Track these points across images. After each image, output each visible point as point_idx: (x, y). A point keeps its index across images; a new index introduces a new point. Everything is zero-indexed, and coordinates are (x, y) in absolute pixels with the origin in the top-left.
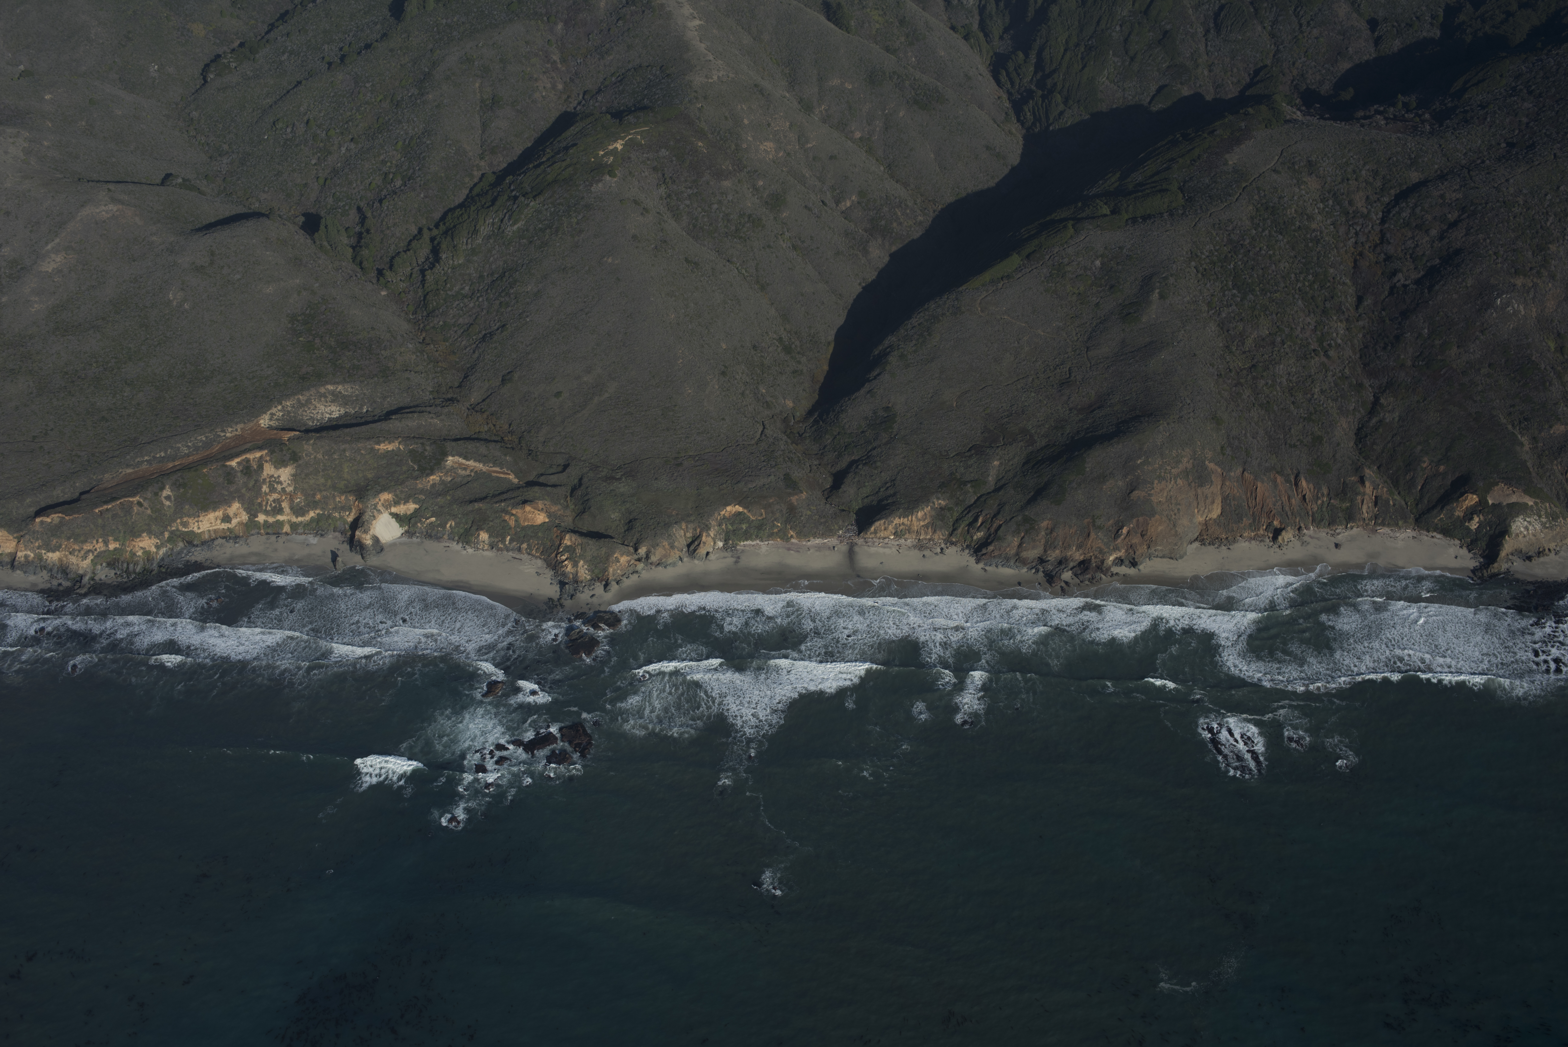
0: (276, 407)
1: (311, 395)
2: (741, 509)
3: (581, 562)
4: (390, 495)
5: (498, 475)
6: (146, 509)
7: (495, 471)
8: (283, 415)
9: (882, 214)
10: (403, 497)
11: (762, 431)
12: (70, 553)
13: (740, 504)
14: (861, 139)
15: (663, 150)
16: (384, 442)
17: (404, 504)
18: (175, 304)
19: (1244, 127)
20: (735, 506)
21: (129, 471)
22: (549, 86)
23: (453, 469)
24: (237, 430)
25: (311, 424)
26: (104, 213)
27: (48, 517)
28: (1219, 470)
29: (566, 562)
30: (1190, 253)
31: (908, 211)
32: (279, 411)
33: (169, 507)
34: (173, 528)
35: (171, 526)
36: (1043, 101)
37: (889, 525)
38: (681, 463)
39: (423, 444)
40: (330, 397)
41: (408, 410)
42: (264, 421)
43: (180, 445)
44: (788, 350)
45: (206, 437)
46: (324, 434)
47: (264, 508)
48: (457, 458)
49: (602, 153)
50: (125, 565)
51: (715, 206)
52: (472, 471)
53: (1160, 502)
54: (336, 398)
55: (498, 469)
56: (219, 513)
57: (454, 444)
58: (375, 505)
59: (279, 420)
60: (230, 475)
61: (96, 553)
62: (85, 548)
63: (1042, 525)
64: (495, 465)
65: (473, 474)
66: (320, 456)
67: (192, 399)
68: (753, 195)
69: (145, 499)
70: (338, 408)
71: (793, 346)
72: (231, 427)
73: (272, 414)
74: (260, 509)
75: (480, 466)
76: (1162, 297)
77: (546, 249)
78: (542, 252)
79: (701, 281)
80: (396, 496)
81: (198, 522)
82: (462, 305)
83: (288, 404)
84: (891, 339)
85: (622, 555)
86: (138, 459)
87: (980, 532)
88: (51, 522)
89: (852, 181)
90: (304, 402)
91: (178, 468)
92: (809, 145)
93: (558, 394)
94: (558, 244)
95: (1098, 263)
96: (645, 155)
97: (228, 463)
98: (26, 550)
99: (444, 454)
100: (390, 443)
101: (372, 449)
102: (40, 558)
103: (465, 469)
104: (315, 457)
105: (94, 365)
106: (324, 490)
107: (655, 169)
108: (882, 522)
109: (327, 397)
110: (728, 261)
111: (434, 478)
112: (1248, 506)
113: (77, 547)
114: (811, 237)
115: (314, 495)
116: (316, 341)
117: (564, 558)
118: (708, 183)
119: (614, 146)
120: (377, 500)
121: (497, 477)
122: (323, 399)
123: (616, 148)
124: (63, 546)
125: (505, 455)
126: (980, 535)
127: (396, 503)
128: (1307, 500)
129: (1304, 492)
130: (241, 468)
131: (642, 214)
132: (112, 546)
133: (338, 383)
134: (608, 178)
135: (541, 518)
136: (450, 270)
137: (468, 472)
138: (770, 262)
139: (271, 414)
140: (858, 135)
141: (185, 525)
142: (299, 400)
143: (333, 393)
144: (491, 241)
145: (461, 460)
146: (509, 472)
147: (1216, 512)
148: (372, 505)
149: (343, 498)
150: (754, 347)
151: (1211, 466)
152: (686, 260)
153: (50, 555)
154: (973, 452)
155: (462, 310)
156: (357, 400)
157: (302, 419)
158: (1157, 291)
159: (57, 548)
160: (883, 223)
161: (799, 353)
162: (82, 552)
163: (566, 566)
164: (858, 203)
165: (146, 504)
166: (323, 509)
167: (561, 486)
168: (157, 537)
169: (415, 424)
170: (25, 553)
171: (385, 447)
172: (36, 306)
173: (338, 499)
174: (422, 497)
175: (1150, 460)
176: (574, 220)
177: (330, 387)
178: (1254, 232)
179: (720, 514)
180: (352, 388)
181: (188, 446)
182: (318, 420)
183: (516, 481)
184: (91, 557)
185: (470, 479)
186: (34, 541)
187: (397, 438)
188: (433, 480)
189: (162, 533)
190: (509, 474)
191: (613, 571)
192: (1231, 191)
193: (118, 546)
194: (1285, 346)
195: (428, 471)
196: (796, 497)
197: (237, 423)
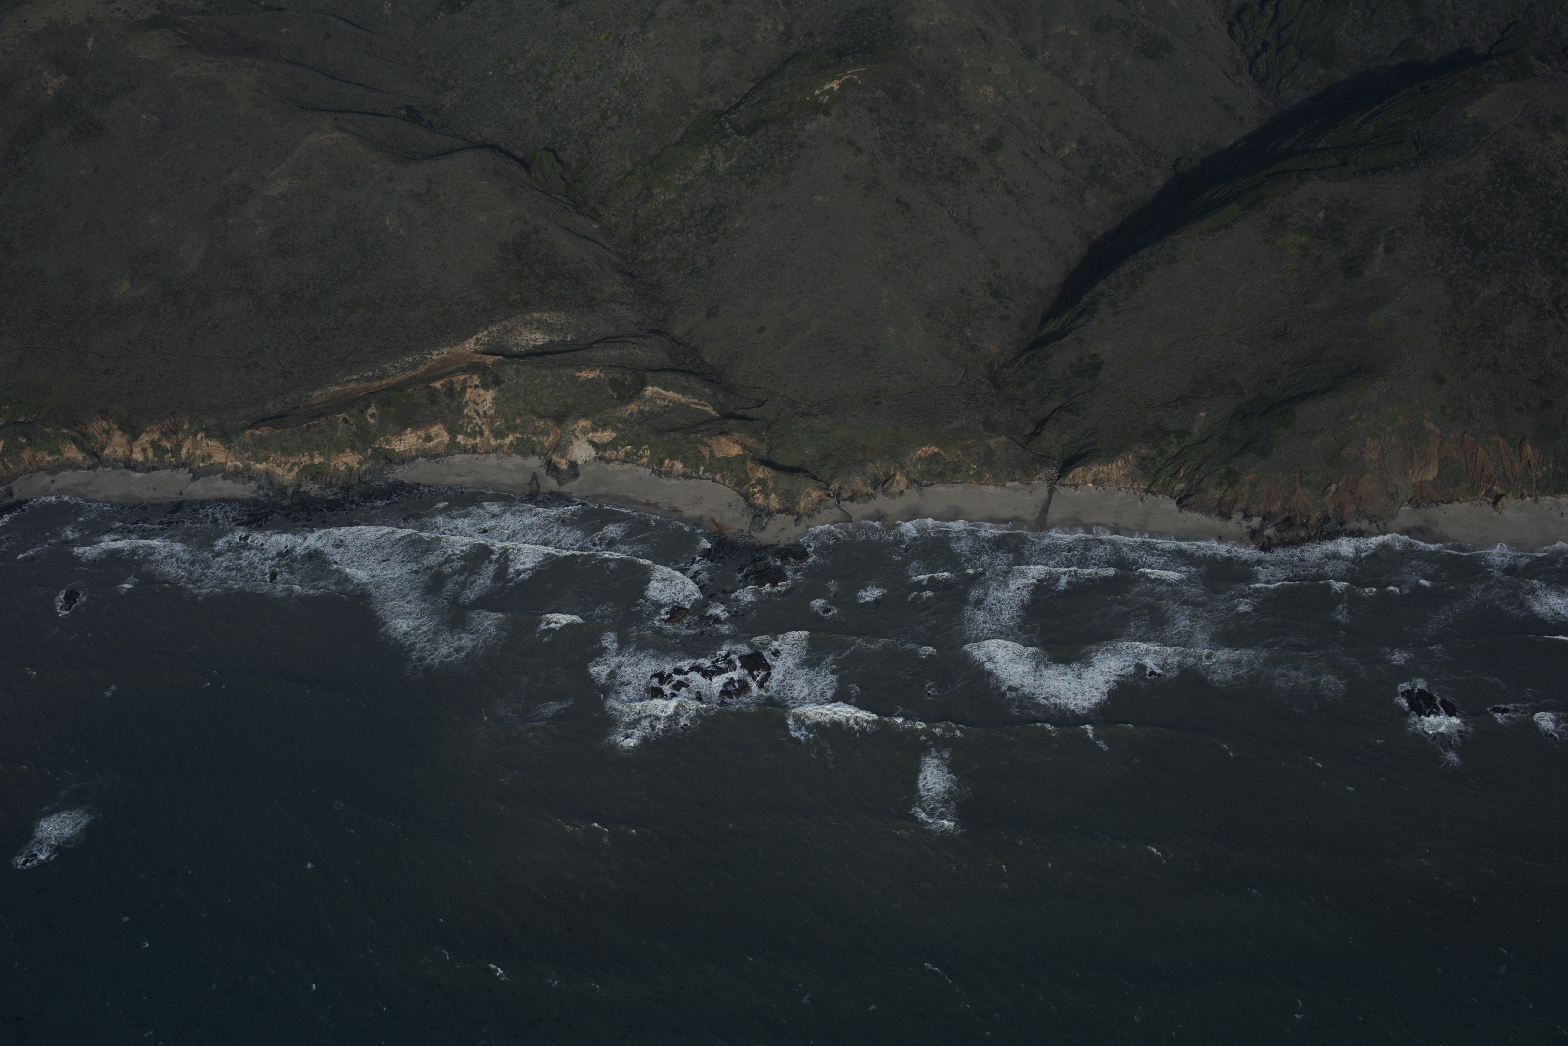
0: (482, 332)
1: (517, 322)
2: (936, 450)
3: (773, 496)
4: (588, 422)
5: (696, 406)
6: (351, 425)
7: (693, 402)
8: (488, 341)
9: (1101, 162)
10: (601, 424)
11: (965, 373)
12: (277, 466)
13: (936, 445)
14: (1084, 87)
15: (879, 91)
16: (585, 370)
17: (602, 431)
18: (391, 229)
19: (1486, 80)
20: (931, 446)
21: (338, 388)
22: (769, 26)
23: (651, 399)
24: (443, 353)
25: (515, 349)
26: (328, 140)
27: (258, 429)
28: (1438, 431)
29: (758, 495)
30: (1420, 207)
31: (1129, 161)
32: (485, 336)
33: (373, 424)
34: (377, 446)
35: (375, 444)
36: (1277, 53)
37: (1087, 472)
38: (880, 402)
39: (623, 373)
40: (536, 325)
41: (611, 340)
42: (470, 345)
43: (388, 366)
44: (996, 294)
45: (414, 359)
46: (528, 360)
47: (465, 429)
48: (656, 389)
49: (817, 92)
50: (328, 479)
51: (929, 149)
52: (670, 401)
53: (1372, 460)
54: (541, 325)
55: (696, 401)
56: (422, 433)
57: (653, 374)
58: (573, 431)
59: (484, 344)
60: (433, 397)
61: (301, 466)
62: (291, 460)
63: (1247, 478)
64: (694, 396)
65: (671, 404)
66: (521, 381)
67: (402, 322)
68: (970, 138)
69: (350, 415)
70: (543, 336)
71: (1002, 291)
72: (438, 350)
73: (478, 340)
74: (461, 430)
75: (677, 396)
76: (1388, 250)
77: (757, 186)
78: (753, 188)
79: (911, 222)
80: (594, 423)
81: (400, 440)
82: (671, 239)
83: (494, 329)
84: (1101, 286)
85: (814, 490)
86: (347, 378)
87: (1182, 483)
88: (261, 435)
89: (1071, 128)
90: (509, 328)
91: (384, 387)
92: (1030, 91)
93: (762, 330)
94: (769, 181)
95: (1321, 215)
96: (861, 95)
97: (432, 385)
98: (236, 461)
99: (644, 384)
100: (591, 371)
101: (573, 376)
102: (248, 468)
103: (664, 399)
104: (517, 382)
105: (311, 286)
106: (525, 415)
107: (871, 110)
108: (1081, 469)
109: (532, 324)
110: (941, 204)
111: (633, 407)
112: (1467, 470)
113: (283, 459)
114: (1026, 182)
115: (514, 420)
116: (525, 270)
117: (756, 490)
118: (924, 125)
119: (831, 85)
120: (575, 426)
121: (695, 408)
122: (528, 326)
123: (833, 88)
124: (271, 458)
125: (704, 387)
126: (1181, 486)
127: (594, 430)
128: (1532, 467)
129: (1529, 458)
130: (445, 390)
131: (855, 154)
132: (317, 461)
133: (545, 311)
134: (822, 117)
135: (735, 450)
136: (661, 205)
137: (666, 403)
138: (983, 206)
139: (477, 338)
140: (1081, 83)
141: (389, 443)
142: (505, 326)
143: (539, 321)
144: (704, 177)
145: (660, 390)
146: (708, 404)
147: (1431, 474)
148: (570, 431)
149: (542, 423)
150: (962, 291)
151: (1430, 426)
152: (898, 201)
153: (258, 466)
154: (1179, 402)
155: (671, 245)
156: (562, 328)
157: (507, 345)
158: (1382, 244)
159: (266, 459)
160: (1102, 171)
161: (1007, 298)
162: (289, 465)
163: (758, 498)
164: (1078, 150)
165: (351, 421)
166: (523, 433)
167: (758, 419)
168: (360, 453)
169: (617, 353)
170: (234, 463)
171: (585, 375)
172: (260, 228)
173: (537, 424)
174: (620, 425)
175: (1363, 416)
176: (786, 158)
177: (536, 315)
178: (1491, 187)
179: (915, 454)
180: (558, 317)
181: (395, 367)
182: (522, 347)
183: (713, 413)
184: (296, 469)
185: (668, 409)
186: (243, 452)
187: (598, 366)
188: (631, 409)
189: (365, 450)
190: (707, 406)
191: (803, 504)
192: (1468, 145)
193: (322, 460)
194: (1517, 306)
195: (626, 400)
196: (995, 440)
197: (443, 347)
